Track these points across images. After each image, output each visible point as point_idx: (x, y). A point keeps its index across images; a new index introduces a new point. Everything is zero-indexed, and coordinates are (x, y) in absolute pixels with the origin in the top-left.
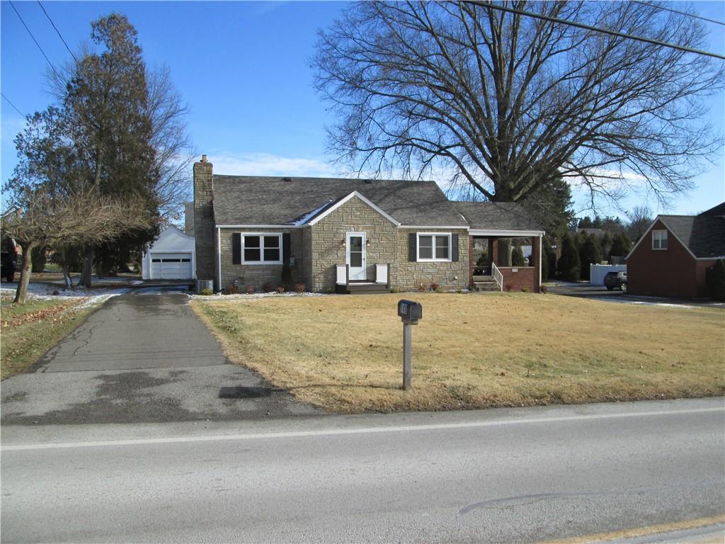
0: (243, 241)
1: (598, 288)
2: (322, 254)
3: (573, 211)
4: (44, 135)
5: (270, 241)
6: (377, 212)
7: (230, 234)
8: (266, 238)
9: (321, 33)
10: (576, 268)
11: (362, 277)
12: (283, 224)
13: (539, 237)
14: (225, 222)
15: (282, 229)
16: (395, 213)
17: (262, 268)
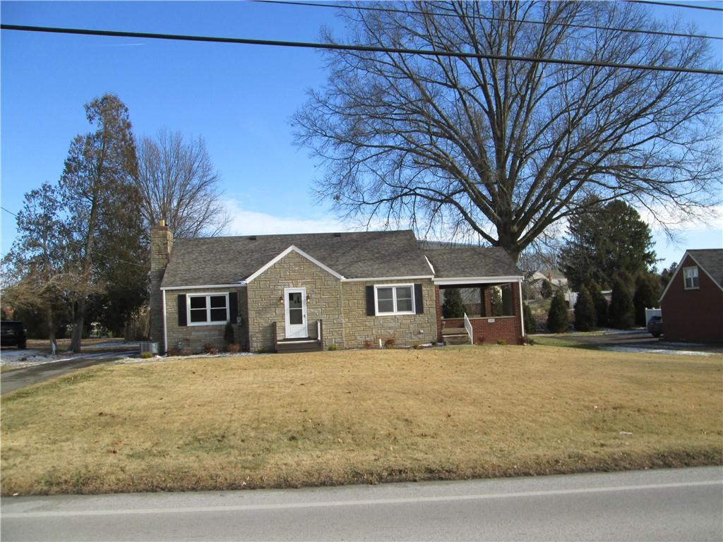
0: (189, 302)
1: (641, 335)
2: (259, 312)
3: (653, 252)
4: (41, 211)
5: (217, 301)
6: (317, 266)
7: (176, 295)
8: (213, 299)
9: (311, 92)
10: (629, 314)
11: (304, 335)
12: (229, 284)
13: (518, 283)
14: (172, 284)
15: (228, 288)
16: (355, 266)
17: (208, 329)
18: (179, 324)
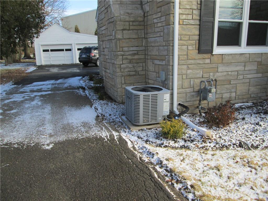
17: (243, 61)
18: (199, 50)
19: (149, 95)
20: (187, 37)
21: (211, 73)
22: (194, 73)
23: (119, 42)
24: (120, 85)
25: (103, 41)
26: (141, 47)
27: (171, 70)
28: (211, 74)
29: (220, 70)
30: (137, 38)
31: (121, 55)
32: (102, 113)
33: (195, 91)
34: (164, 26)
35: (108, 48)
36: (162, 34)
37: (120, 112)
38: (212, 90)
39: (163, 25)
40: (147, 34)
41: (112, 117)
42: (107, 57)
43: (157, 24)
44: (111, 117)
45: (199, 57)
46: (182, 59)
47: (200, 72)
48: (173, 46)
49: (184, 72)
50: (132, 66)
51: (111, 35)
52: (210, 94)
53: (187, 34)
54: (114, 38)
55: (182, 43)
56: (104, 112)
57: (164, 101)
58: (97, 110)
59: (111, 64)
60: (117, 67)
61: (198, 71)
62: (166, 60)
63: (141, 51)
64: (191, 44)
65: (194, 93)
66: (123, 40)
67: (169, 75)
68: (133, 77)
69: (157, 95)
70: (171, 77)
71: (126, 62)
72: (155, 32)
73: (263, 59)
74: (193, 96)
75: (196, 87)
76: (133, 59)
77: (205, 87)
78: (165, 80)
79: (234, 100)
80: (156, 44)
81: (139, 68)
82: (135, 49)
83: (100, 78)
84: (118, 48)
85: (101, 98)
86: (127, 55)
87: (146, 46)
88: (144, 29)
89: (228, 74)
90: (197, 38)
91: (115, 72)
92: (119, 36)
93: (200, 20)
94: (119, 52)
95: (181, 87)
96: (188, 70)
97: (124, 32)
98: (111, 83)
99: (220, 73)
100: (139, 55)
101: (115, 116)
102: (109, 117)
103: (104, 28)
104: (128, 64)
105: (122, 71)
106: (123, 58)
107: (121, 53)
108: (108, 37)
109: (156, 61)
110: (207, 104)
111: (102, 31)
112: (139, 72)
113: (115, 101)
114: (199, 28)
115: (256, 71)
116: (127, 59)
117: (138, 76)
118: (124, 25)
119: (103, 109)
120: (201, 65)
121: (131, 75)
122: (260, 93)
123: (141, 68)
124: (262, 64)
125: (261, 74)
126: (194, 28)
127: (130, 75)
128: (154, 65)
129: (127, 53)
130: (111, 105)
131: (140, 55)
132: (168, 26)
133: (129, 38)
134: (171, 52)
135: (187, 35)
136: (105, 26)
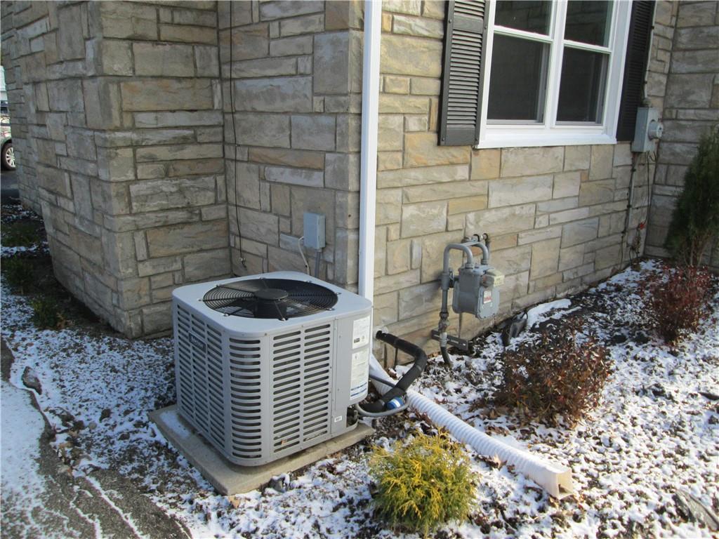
17: (550, 169)
18: (439, 132)
19: (299, 333)
20: (403, 83)
21: (470, 212)
22: (423, 216)
23: (119, 91)
24: (127, 268)
25: (36, 83)
26: (206, 114)
27: (351, 211)
28: (471, 216)
29: (494, 201)
30: (191, 78)
31: (129, 143)
32: (63, 406)
33: (424, 281)
34: (317, 33)
35: (63, 112)
36: (305, 65)
37: (146, 390)
38: (495, 278)
39: (310, 29)
40: (231, 62)
41: (115, 426)
42: (60, 149)
43: (280, 27)
44: (111, 422)
45: (439, 157)
46: (389, 166)
47: (440, 214)
48: (360, 114)
49: (393, 214)
50: (174, 190)
51: (79, 57)
52: (487, 294)
53: (406, 73)
54: (90, 74)
55: (388, 106)
56: (75, 399)
57: (355, 346)
58: (39, 392)
59: (80, 179)
60: (113, 194)
61: (435, 208)
62: (329, 168)
63: (208, 130)
64: (416, 111)
65: (421, 286)
66: (133, 83)
67: (341, 228)
68: (178, 231)
69: (328, 326)
70: (351, 236)
71: (152, 173)
72: (268, 56)
73: (593, 163)
74: (418, 298)
75: (429, 266)
76: (176, 160)
77: (466, 268)
78: (324, 246)
79: (524, 296)
80: (278, 105)
81: (202, 193)
82: (183, 119)
83: (24, 217)
84: (115, 113)
85: (45, 320)
86: (152, 145)
87: (227, 109)
88: (215, 41)
89: (514, 215)
90: (434, 86)
91: (105, 213)
92: (117, 64)
93: (445, 22)
94: (117, 129)
95: (385, 271)
96: (404, 208)
97: (137, 47)
98: (84, 252)
99: (493, 212)
100: (200, 143)
101: (127, 413)
102: (101, 426)
103: (39, 28)
104: (159, 182)
105: (135, 208)
106: (138, 155)
107: (128, 134)
108: (64, 65)
109: (274, 170)
110: (458, 320)
111: (30, 40)
112: (203, 210)
113: (111, 330)
114: (441, 53)
115: (577, 199)
116: (152, 160)
117: (199, 228)
118: (138, 20)
119: (64, 378)
120: (445, 187)
121: (171, 225)
122: (583, 265)
123: (211, 194)
124: (590, 178)
125: (588, 208)
126: (424, 50)
127: (168, 226)
128: (268, 184)
129: (154, 137)
130: (99, 354)
131: (205, 146)
132: (340, 35)
133: (159, 73)
134: (352, 139)
135: (403, 75)
136: (43, 22)
